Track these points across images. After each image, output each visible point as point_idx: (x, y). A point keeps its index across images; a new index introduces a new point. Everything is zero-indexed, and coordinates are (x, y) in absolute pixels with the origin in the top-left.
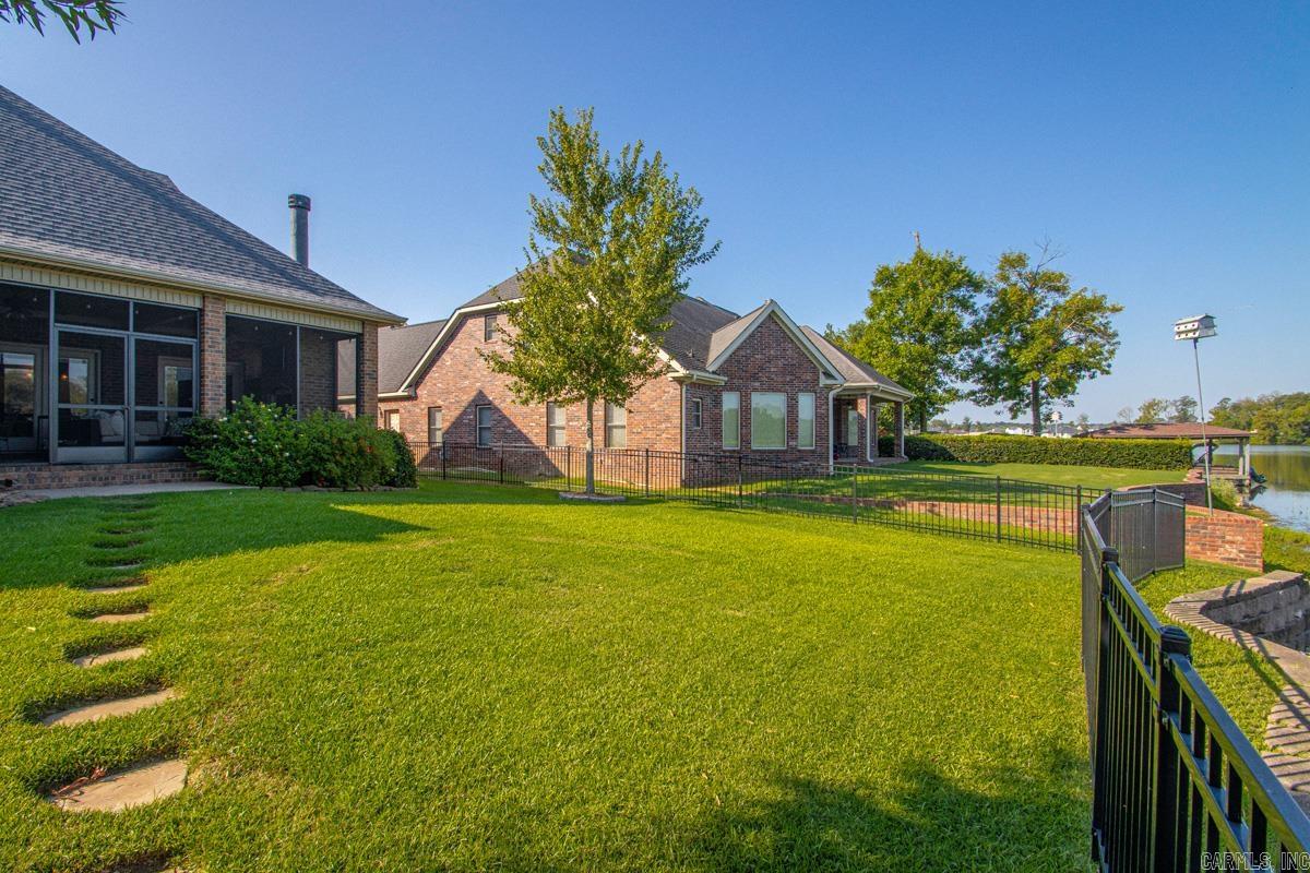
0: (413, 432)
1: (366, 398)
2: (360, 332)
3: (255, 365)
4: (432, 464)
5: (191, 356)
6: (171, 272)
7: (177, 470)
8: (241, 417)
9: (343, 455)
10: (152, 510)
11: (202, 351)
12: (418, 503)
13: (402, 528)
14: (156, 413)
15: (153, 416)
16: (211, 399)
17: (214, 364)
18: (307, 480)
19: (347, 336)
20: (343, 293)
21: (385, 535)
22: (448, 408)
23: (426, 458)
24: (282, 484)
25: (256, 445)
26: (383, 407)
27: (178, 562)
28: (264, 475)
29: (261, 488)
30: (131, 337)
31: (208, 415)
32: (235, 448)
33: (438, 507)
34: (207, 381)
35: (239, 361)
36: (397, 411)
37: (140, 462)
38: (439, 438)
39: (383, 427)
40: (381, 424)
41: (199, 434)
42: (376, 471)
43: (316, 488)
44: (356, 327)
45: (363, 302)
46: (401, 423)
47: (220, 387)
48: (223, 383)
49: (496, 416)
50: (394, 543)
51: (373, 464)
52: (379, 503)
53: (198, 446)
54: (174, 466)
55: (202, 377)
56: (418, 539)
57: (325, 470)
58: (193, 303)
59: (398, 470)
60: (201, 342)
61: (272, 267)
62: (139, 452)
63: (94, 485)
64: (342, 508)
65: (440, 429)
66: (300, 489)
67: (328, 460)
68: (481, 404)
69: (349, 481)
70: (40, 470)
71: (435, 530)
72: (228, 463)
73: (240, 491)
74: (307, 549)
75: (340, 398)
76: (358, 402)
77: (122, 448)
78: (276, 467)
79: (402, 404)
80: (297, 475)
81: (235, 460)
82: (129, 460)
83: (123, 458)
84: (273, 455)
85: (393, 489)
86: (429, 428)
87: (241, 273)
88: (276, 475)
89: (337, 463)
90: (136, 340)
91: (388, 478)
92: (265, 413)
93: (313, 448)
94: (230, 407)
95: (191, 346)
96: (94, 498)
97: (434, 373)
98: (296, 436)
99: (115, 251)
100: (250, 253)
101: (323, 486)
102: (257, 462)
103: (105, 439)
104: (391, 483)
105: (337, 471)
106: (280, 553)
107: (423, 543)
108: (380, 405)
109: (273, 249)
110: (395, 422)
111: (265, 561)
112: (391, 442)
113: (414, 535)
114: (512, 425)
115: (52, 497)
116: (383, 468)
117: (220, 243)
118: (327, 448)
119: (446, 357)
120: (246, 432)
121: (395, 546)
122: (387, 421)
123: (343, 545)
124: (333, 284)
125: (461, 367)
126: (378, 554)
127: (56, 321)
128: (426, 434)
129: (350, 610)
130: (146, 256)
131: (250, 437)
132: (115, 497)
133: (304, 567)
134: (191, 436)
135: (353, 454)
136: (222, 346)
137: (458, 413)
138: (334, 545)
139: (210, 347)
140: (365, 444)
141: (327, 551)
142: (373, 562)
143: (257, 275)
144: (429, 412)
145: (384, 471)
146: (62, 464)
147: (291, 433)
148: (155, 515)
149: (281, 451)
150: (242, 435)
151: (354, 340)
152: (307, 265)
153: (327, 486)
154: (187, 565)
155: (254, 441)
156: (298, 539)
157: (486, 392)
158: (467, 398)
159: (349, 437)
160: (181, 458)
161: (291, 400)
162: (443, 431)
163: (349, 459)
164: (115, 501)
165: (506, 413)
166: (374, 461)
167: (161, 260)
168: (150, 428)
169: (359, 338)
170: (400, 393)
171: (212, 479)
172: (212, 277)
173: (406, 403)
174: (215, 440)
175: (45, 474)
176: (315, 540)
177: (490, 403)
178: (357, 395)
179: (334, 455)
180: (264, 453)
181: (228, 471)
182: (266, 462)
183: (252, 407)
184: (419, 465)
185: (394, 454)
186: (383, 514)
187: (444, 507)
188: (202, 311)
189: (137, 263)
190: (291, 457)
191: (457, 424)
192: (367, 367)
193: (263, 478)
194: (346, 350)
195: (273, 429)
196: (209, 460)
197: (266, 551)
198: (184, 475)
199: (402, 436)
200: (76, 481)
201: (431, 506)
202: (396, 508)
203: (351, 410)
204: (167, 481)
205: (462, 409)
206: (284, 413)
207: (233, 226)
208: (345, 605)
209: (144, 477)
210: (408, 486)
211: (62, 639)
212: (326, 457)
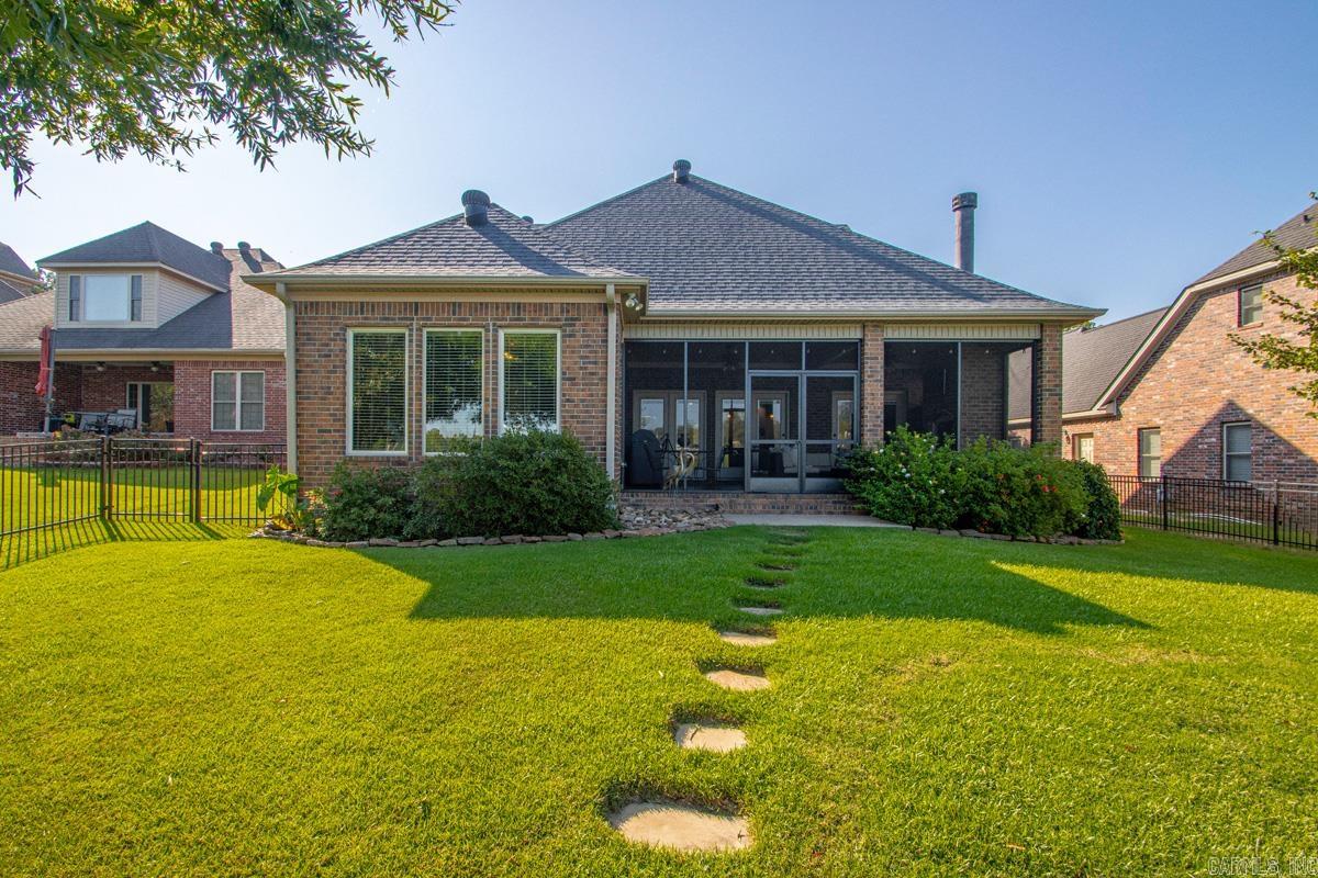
0: (1114, 460)
1: (1045, 421)
2: (1038, 337)
3: (917, 392)
4: (1144, 505)
5: (853, 389)
6: (838, 307)
7: (840, 502)
8: (895, 449)
9: (1011, 493)
10: (806, 546)
11: (862, 382)
12: (1125, 571)
13: (1099, 616)
14: (830, 445)
15: (827, 449)
16: (870, 430)
17: (873, 394)
18: (965, 522)
19: (1019, 346)
20: (1015, 294)
21: (1068, 626)
22: (1170, 428)
23: (1135, 496)
24: (936, 525)
25: (910, 479)
26: (1070, 430)
27: (807, 617)
28: (916, 513)
29: (914, 529)
30: (803, 375)
31: (867, 447)
32: (888, 483)
33: (1160, 584)
34: (867, 413)
35: (901, 389)
36: (1090, 435)
37: (810, 493)
38: (1155, 471)
39: (1069, 457)
40: (1066, 453)
41: (857, 467)
42: (1058, 518)
43: (976, 533)
44: (1032, 331)
45: (1042, 299)
46: (1096, 450)
47: (878, 417)
48: (880, 412)
49: (1261, 439)
50: (1083, 643)
51: (1053, 508)
52: (1060, 565)
53: (857, 479)
54: (837, 497)
55: (862, 408)
56: (1125, 644)
57: (987, 512)
58: (853, 334)
59: (1091, 515)
60: (862, 373)
61: (933, 281)
62: (811, 483)
63: (774, 513)
64: (1005, 567)
65: (1158, 458)
66: (956, 533)
67: (992, 500)
68: (1232, 420)
69: (1019, 528)
70: (738, 496)
71: (1159, 629)
72: (881, 498)
73: (891, 530)
74: (952, 629)
75: (1010, 422)
76: (1035, 427)
77: (796, 480)
78: (930, 506)
79: (1098, 425)
80: (954, 517)
81: (888, 495)
82: (802, 491)
83: (797, 488)
84: (927, 492)
85: (1084, 541)
86: (1139, 457)
87: (901, 295)
88: (930, 514)
89: (1003, 504)
90: (808, 378)
91: (1076, 526)
92: (921, 445)
93: (974, 485)
94: (887, 439)
95: (853, 378)
96: (768, 528)
97: (1149, 381)
98: (953, 470)
99: (791, 298)
100: (910, 272)
101: (985, 532)
102: (910, 499)
103: (786, 471)
104: (1082, 532)
105: (1003, 514)
106: (919, 628)
107: (1137, 652)
108: (1065, 428)
109: (934, 262)
110: (1088, 452)
111: (897, 636)
112: (1081, 477)
113: (1120, 634)
114: (1293, 452)
115: (738, 523)
116: (1068, 512)
117: (881, 269)
118: (990, 485)
119: (1169, 359)
120: (900, 466)
121: (1087, 649)
122: (1076, 449)
123: (1001, 630)
124: (1002, 286)
125: (1194, 370)
126: (1058, 659)
127: (750, 369)
128: (1135, 465)
129: (1002, 767)
130: (816, 297)
131: (904, 470)
132: (783, 528)
133: (944, 658)
134: (850, 469)
135: (1024, 494)
136: (880, 376)
137: (1189, 435)
138: (988, 627)
139: (869, 377)
140: (1043, 481)
141: (979, 637)
142: (1047, 675)
143: (918, 294)
144: (1139, 435)
145: (1069, 516)
146: (753, 492)
147: (947, 467)
148: (807, 551)
149: (936, 487)
150: (896, 469)
151: (1029, 350)
152: (972, 271)
153: (990, 533)
154: (813, 624)
155: (908, 475)
156: (942, 610)
157: (1242, 403)
158: (1204, 414)
159: (1020, 471)
160: (840, 490)
161: (949, 427)
162: (1163, 460)
163: (1020, 499)
164: (779, 533)
165: (1283, 433)
166: (1054, 504)
167: (827, 297)
168: (824, 460)
169: (1036, 346)
170: (1095, 412)
171: (866, 513)
172: (871, 304)
173: (1104, 424)
174: (872, 473)
175: (741, 500)
176: (965, 614)
177: (1249, 419)
178: (1032, 417)
179: (999, 493)
180: (917, 489)
181: (882, 507)
182: (919, 499)
183: (906, 436)
184: (1124, 506)
185: (1085, 494)
186: (1066, 587)
187: (1171, 584)
188: (862, 340)
189: (807, 305)
190: (946, 494)
191: (1187, 451)
192: (1047, 381)
193: (916, 516)
194: (1019, 363)
195: (927, 461)
196: (864, 495)
197: (900, 622)
198: (844, 508)
199: (1098, 469)
200: (761, 508)
201: (1149, 580)
202: (1089, 577)
203: (1025, 435)
204: (831, 513)
205: (1197, 428)
206: (941, 443)
207: (894, 248)
208: (996, 753)
209: (811, 508)
210: (1107, 537)
211: (675, 698)
212: (988, 496)
